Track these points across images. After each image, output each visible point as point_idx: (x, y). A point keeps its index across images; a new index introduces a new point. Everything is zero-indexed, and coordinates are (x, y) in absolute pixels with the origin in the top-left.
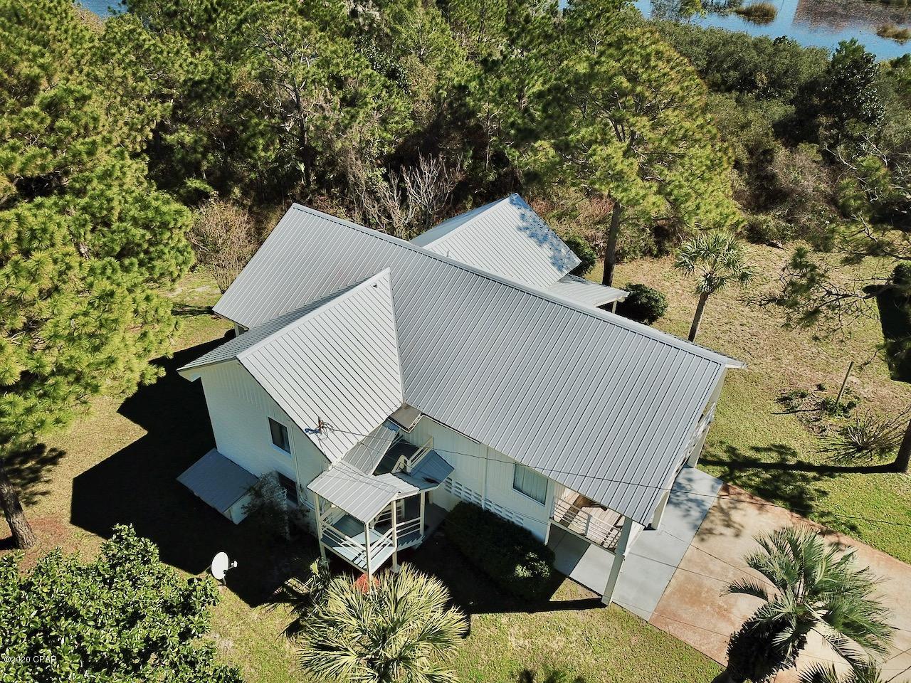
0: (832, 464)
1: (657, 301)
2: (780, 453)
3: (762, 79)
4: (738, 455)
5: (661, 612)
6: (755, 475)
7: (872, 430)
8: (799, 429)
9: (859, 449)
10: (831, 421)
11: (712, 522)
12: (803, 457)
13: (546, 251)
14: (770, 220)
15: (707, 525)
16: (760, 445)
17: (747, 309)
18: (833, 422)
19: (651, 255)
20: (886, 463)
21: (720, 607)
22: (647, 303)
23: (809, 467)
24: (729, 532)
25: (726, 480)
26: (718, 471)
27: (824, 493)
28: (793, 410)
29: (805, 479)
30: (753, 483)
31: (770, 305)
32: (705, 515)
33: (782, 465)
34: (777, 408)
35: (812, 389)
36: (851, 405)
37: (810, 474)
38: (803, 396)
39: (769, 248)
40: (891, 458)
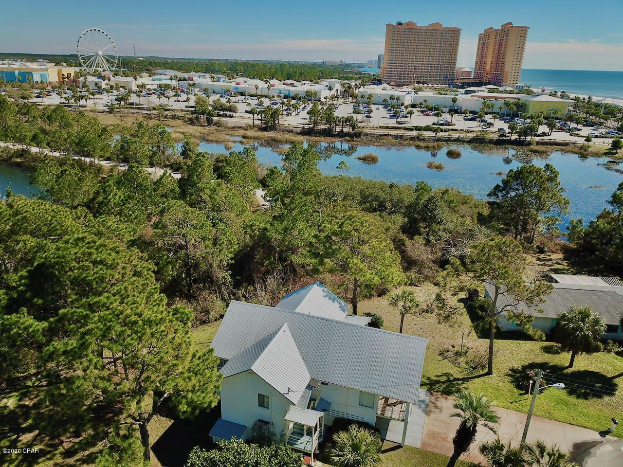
0: (466, 377)
1: (379, 319)
2: (447, 376)
3: (388, 205)
4: (431, 380)
5: (424, 444)
6: (440, 386)
7: (477, 360)
8: (450, 365)
9: (474, 369)
10: (461, 359)
11: (430, 408)
12: (456, 376)
13: (336, 305)
14: (413, 274)
15: (428, 409)
16: (439, 374)
17: (415, 317)
18: (461, 360)
19: (367, 297)
20: (485, 372)
21: (443, 438)
22: (375, 321)
23: (458, 379)
24: (437, 410)
25: (430, 391)
26: (426, 388)
27: (467, 388)
28: (446, 358)
29: (458, 384)
30: (440, 390)
31: (423, 314)
32: (427, 406)
33: (449, 381)
34: (440, 358)
35: (451, 348)
36: (467, 352)
37: (460, 382)
38: (448, 351)
39: (415, 287)
40: (486, 370)
